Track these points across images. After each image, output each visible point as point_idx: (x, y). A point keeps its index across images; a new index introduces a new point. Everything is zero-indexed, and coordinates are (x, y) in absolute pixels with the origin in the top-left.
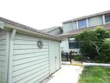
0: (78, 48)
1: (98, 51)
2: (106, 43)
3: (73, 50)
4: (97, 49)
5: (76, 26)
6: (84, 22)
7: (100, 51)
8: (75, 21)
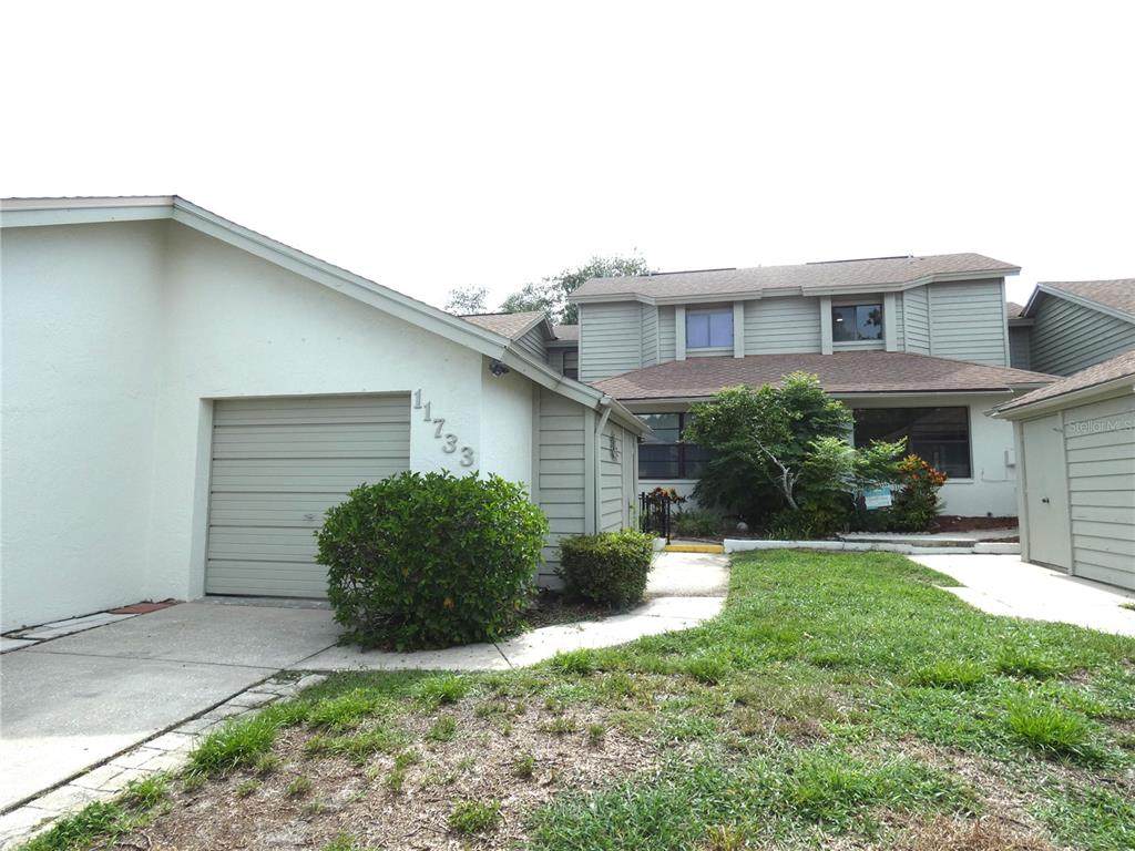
0: (682, 475)
1: (788, 487)
2: (821, 456)
3: (666, 486)
4: (787, 479)
5: (673, 340)
6: (718, 319)
7: (797, 489)
8: (668, 309)
